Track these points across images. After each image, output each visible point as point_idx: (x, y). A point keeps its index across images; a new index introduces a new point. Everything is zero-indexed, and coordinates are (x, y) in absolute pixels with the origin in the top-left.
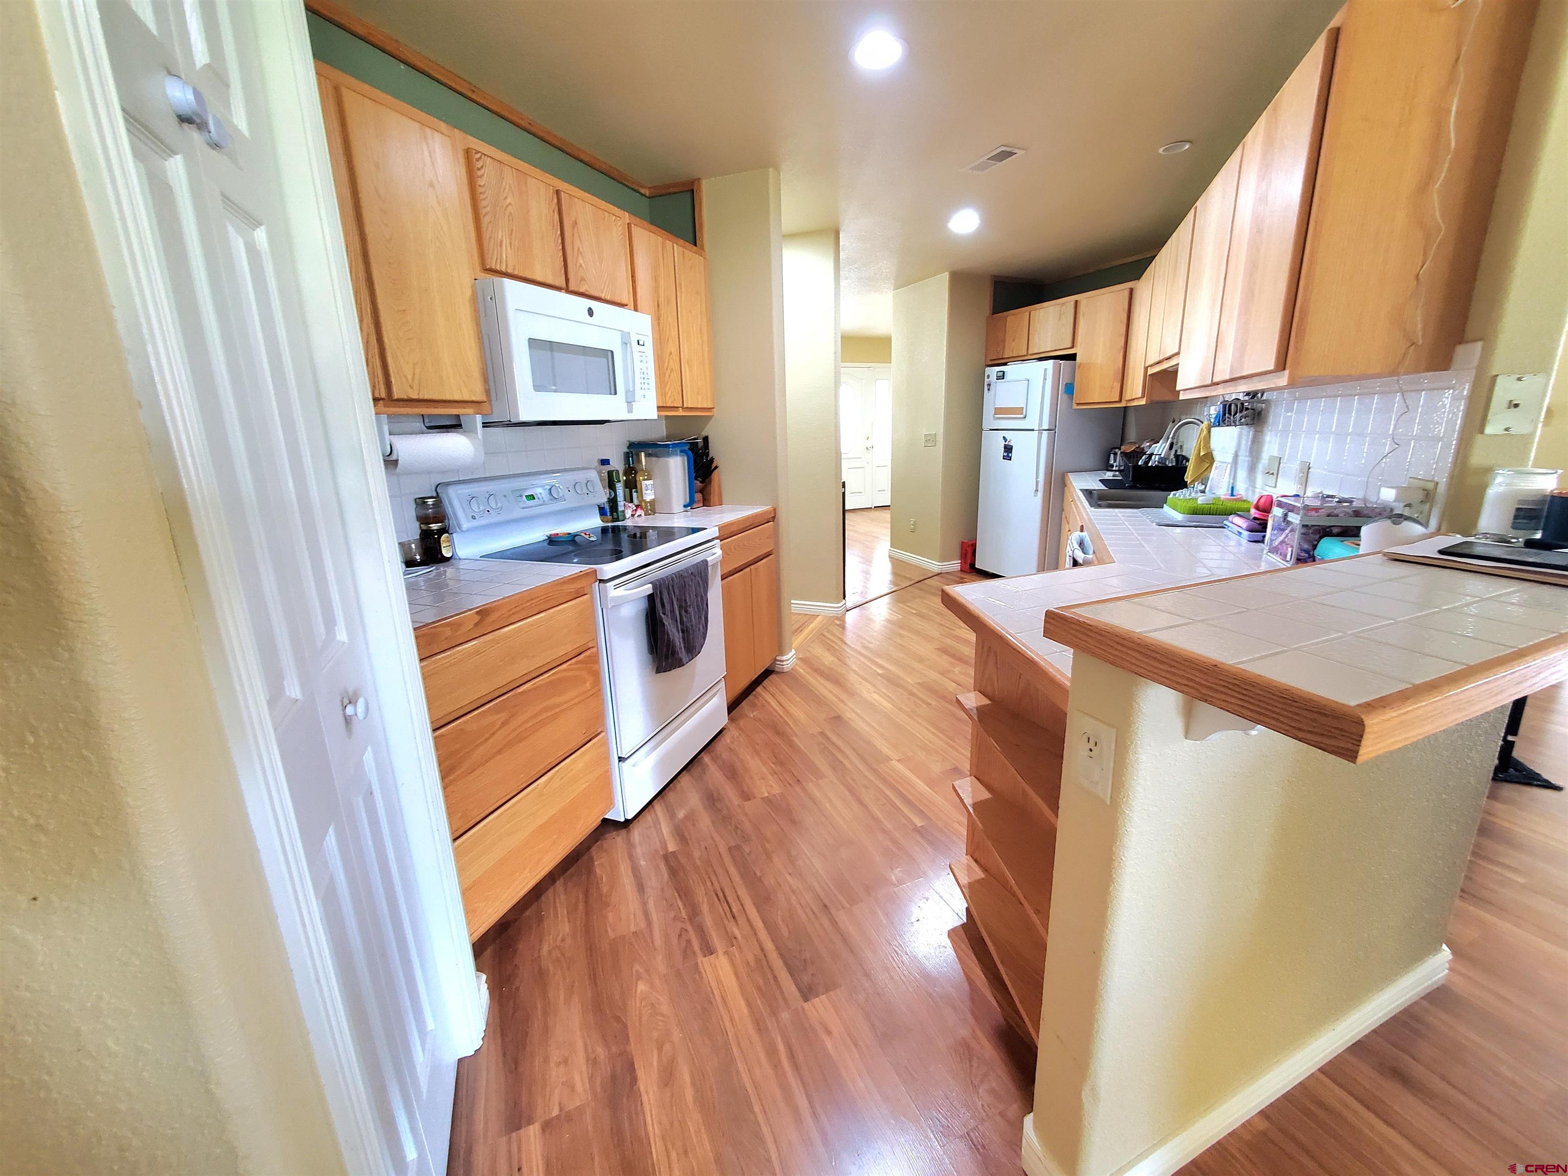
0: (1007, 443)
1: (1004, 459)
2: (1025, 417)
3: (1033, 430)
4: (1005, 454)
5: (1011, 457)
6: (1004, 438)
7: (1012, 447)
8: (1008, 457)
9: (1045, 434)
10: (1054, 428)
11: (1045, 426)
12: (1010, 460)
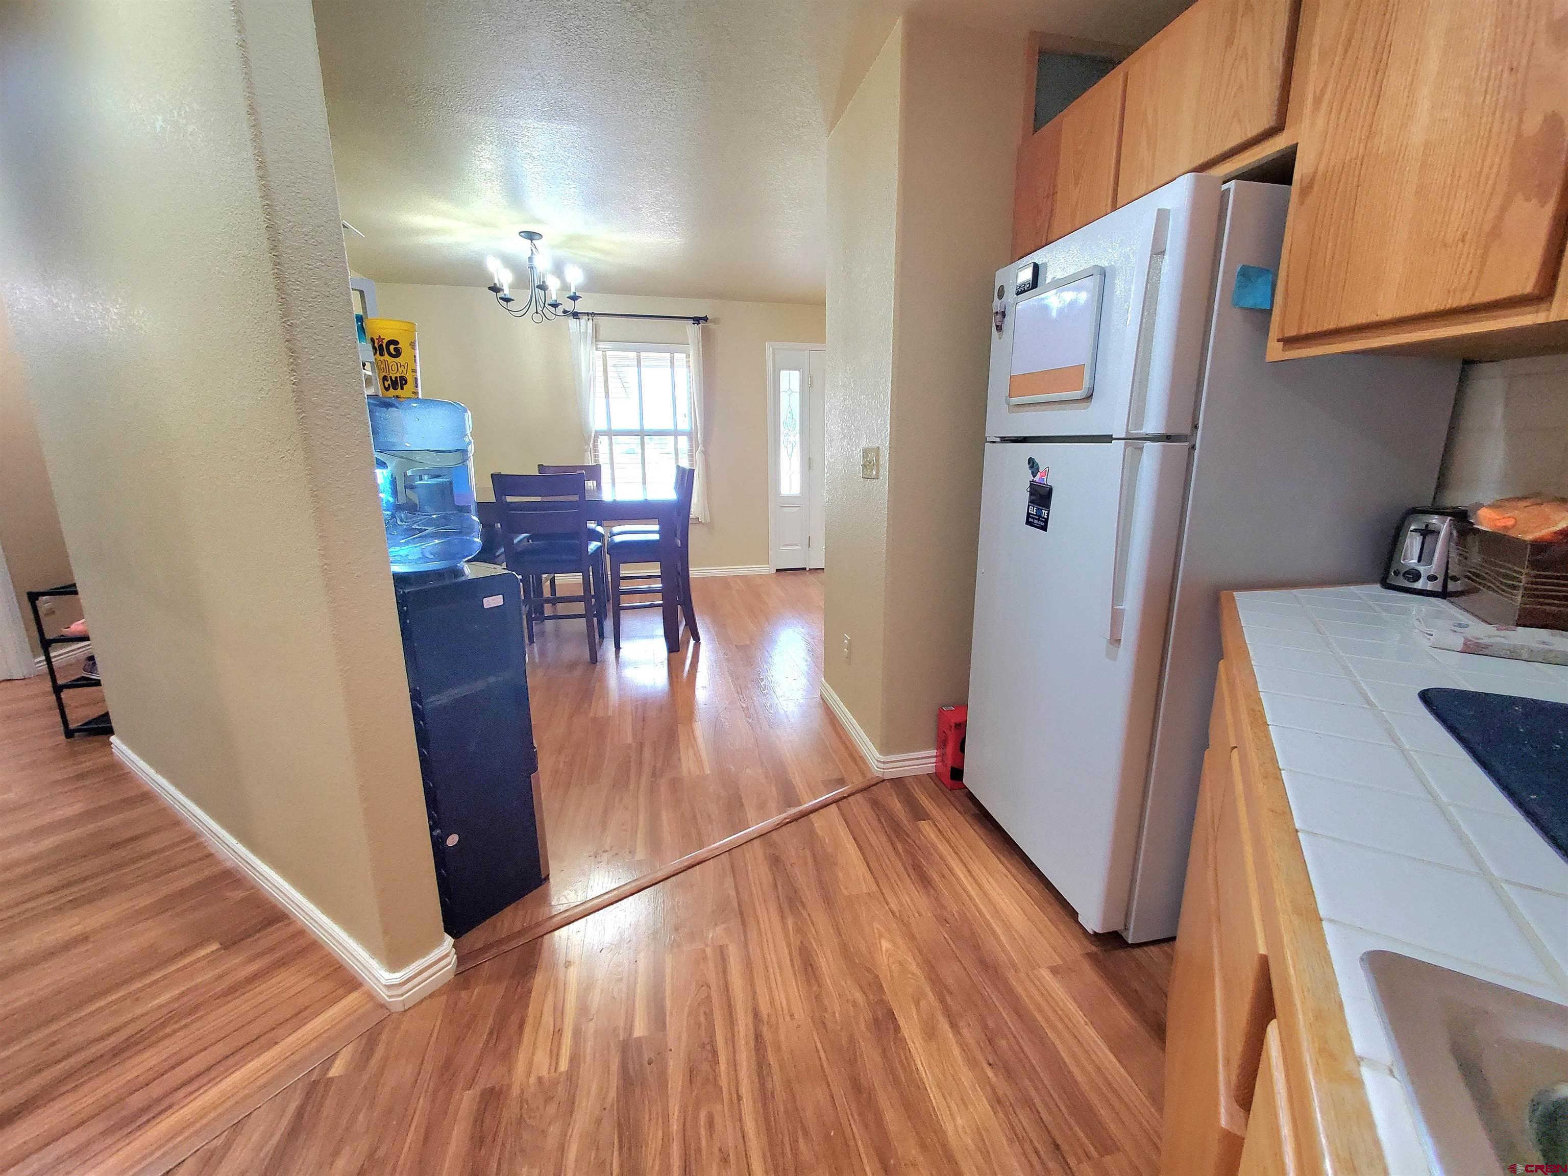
0: (1037, 479)
1: (1028, 523)
2: (1089, 397)
3: (1108, 439)
4: (1033, 511)
5: (1047, 520)
6: (1032, 462)
7: (1051, 490)
8: (1037, 520)
9: (1152, 450)
10: (1185, 430)
11: (1153, 424)
12: (1044, 528)
